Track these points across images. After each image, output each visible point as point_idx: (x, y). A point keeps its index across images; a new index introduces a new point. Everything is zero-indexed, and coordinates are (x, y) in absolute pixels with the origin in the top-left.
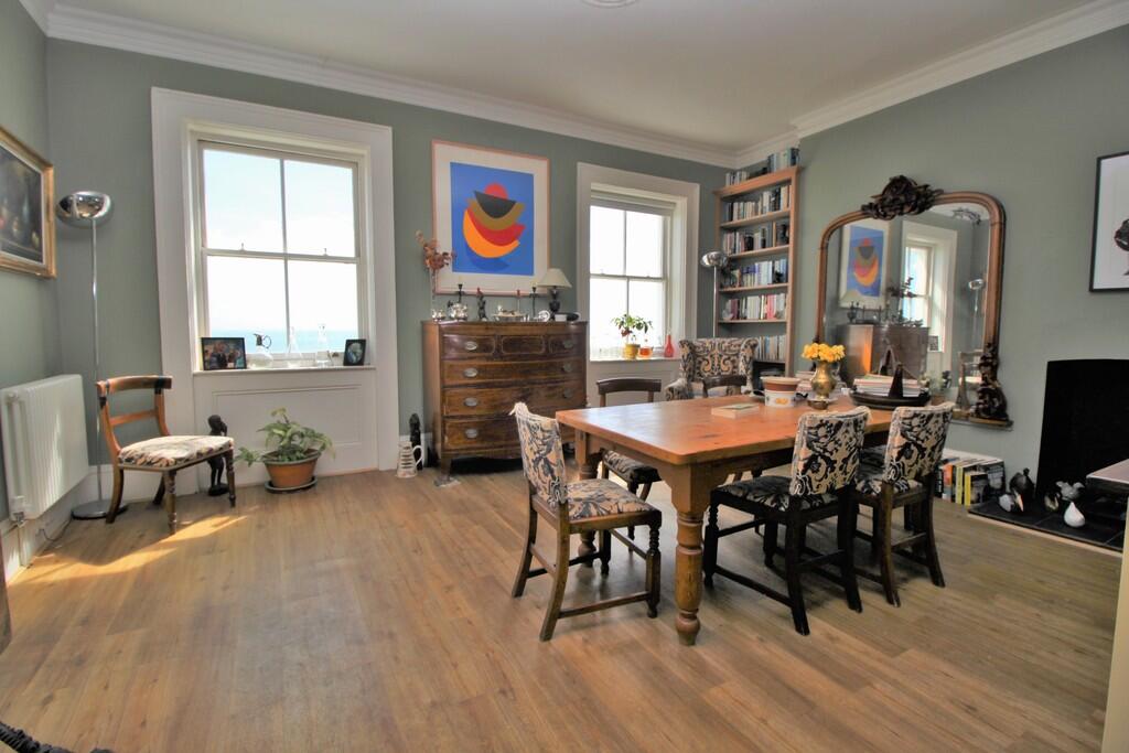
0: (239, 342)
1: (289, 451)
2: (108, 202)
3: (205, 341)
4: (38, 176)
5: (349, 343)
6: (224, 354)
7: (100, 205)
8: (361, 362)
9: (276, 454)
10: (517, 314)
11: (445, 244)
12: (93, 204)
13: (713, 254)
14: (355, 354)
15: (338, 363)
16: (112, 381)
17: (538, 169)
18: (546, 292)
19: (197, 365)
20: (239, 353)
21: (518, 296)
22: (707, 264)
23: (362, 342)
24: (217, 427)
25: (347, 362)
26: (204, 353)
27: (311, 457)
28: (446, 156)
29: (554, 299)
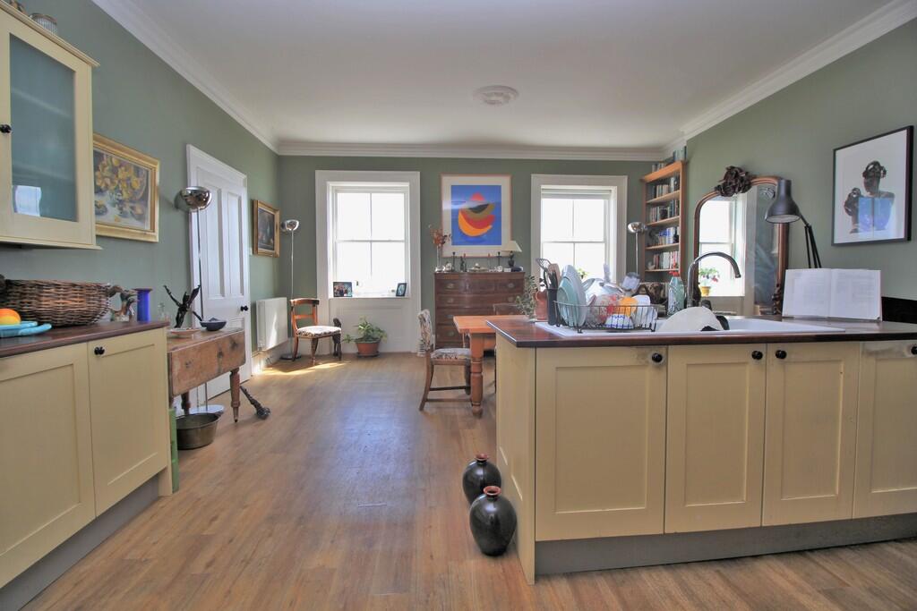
0: (350, 284)
1: (367, 337)
2: (298, 223)
3: (335, 283)
4: (273, 216)
5: (399, 285)
6: (342, 290)
7: (295, 224)
8: (403, 295)
9: (361, 339)
10: (482, 268)
11: (447, 229)
12: (292, 225)
13: (638, 223)
14: (401, 292)
15: (394, 295)
16: (296, 300)
17: (504, 182)
18: (508, 254)
19: (331, 295)
20: (349, 289)
21: (489, 258)
22: (632, 231)
23: (405, 284)
24: (337, 323)
25: (397, 295)
26: (334, 289)
27: (377, 342)
28: (448, 182)
29: (511, 259)
